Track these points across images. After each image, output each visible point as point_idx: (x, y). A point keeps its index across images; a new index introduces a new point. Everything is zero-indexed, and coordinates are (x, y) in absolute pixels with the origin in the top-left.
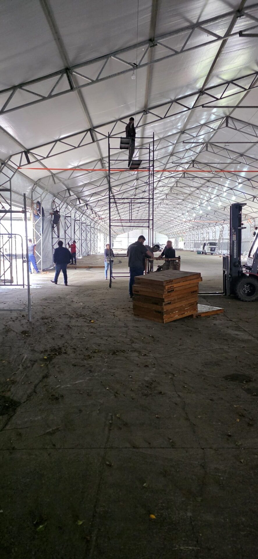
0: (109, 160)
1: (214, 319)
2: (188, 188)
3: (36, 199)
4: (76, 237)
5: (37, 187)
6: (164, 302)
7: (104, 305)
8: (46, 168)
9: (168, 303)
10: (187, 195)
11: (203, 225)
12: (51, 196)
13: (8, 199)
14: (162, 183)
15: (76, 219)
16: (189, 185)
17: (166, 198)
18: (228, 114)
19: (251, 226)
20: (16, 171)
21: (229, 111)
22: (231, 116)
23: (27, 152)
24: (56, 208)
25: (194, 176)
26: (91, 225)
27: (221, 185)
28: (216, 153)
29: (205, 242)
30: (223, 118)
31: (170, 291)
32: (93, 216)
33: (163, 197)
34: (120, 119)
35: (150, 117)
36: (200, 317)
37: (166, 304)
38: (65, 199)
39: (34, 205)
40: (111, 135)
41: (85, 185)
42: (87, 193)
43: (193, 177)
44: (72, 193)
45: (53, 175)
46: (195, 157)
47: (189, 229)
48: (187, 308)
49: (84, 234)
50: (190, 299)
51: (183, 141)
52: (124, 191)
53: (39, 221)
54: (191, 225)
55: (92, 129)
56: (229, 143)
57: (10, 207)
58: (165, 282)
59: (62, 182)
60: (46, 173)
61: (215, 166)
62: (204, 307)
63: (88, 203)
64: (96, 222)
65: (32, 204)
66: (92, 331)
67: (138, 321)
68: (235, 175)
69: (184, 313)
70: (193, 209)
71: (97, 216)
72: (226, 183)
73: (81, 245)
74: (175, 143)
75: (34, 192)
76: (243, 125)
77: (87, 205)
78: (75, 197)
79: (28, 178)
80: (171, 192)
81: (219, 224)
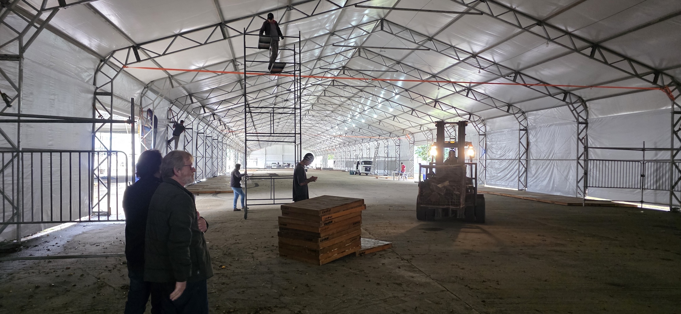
0: (245, 61)
1: (381, 256)
2: (338, 98)
3: (147, 106)
4: (199, 154)
5: (149, 91)
6: (320, 237)
7: (238, 243)
8: (161, 68)
9: (325, 239)
10: (337, 106)
11: (355, 141)
12: (167, 102)
13: (108, 105)
14: (307, 91)
15: (199, 132)
16: (338, 95)
17: (313, 109)
18: (383, 16)
19: (409, 142)
20: (120, 71)
21: (384, 13)
22: (386, 18)
23: (136, 47)
24: (174, 117)
25: (345, 84)
26: (219, 140)
27: (375, 96)
28: (369, 60)
29: (358, 160)
30: (377, 20)
31: (327, 223)
32: (220, 128)
33: (308, 108)
34: (259, 14)
35: (294, 14)
36: (364, 255)
37: (323, 240)
38: (185, 106)
39: (143, 114)
40: (247, 32)
41: (212, 90)
42: (214, 100)
43: (344, 86)
44: (194, 100)
45: (171, 77)
46: (346, 63)
47: (339, 145)
48: (348, 244)
49: (209, 151)
50: (351, 233)
51: (333, 44)
52: (262, 99)
53: (151, 134)
54: (342, 141)
55: (223, 24)
56: (385, 48)
57: (110, 116)
58: (321, 212)
59: (182, 86)
60: (161, 74)
61: (369, 74)
62: (368, 241)
63: (215, 112)
64: (224, 136)
65: (141, 113)
66: (224, 281)
67: (286, 263)
68: (391, 84)
69: (345, 251)
70: (343, 122)
71: (226, 128)
72: (381, 93)
73: (206, 164)
74: (323, 45)
75: (144, 98)
76: (400, 30)
77: (214, 114)
78: (199, 104)
79: (136, 79)
80: (318, 102)
81: (373, 140)
